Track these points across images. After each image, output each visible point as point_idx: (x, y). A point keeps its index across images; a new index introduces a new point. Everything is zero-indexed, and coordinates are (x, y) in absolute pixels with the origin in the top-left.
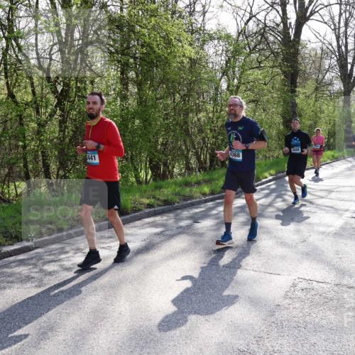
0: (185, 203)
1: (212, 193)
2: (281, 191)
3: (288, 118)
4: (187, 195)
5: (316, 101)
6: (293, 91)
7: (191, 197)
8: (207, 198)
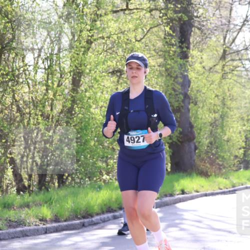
0: (12, 230)
1: (56, 219)
2: (174, 220)
3: (176, 104)
4: (12, 219)
5: (224, 77)
6: (185, 56)
7: (20, 223)
8: (48, 226)
